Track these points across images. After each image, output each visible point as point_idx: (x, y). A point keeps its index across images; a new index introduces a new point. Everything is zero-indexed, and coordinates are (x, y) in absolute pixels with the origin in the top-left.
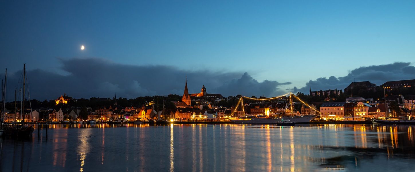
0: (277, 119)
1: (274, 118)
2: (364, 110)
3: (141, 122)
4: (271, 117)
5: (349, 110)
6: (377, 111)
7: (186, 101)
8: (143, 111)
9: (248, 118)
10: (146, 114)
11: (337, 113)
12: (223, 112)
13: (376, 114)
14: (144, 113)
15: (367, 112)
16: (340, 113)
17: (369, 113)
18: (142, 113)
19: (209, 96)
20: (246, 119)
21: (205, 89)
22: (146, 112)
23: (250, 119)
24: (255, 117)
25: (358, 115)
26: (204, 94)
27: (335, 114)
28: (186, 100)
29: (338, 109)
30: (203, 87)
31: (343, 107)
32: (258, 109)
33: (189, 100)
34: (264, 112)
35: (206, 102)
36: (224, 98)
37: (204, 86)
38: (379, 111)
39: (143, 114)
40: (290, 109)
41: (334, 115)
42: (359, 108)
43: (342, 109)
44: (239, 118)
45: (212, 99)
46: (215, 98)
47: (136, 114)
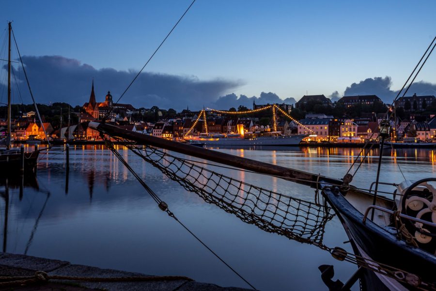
0: (255, 140)
1: (251, 138)
2: (352, 129)
3: (40, 142)
4: (247, 137)
5: (334, 129)
6: (368, 132)
7: (92, 113)
8: (35, 125)
9: (213, 137)
10: (39, 129)
11: (319, 133)
12: (161, 129)
13: (367, 135)
14: (37, 128)
15: (356, 132)
16: (324, 133)
17: (359, 133)
18: (33, 128)
19: (116, 107)
20: (212, 139)
21: (111, 96)
22: (39, 126)
23: (218, 139)
24: (223, 137)
25: (345, 135)
26: (109, 103)
27: (317, 133)
28: (92, 111)
29: (321, 128)
30: (107, 94)
31: (328, 125)
32: (214, 126)
33: (96, 112)
34: (235, 130)
35: (114, 115)
36: (137, 110)
37: (109, 92)
38: (370, 131)
39: (35, 130)
40: (272, 126)
41: (316, 136)
42: (347, 126)
43: (326, 128)
44: (200, 138)
45: (121, 111)
46: (126, 110)
47: (21, 129)
